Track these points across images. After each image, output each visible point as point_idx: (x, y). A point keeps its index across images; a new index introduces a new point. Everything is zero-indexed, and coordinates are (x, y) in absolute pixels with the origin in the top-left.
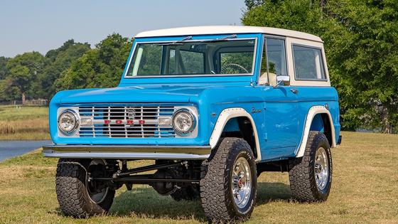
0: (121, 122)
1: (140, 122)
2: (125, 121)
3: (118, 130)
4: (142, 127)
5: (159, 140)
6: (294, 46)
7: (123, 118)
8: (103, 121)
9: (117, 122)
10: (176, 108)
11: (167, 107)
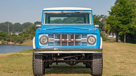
0: (66, 40)
1: (74, 40)
2: (68, 40)
3: (64, 43)
4: (74, 42)
5: (81, 46)
7: (67, 39)
8: (59, 40)
9: (64, 40)
10: (88, 35)
11: (84, 35)
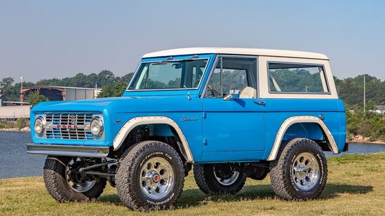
3: (64, 133)
4: (77, 131)
6: (271, 65)
10: (93, 116)
11: (89, 115)
